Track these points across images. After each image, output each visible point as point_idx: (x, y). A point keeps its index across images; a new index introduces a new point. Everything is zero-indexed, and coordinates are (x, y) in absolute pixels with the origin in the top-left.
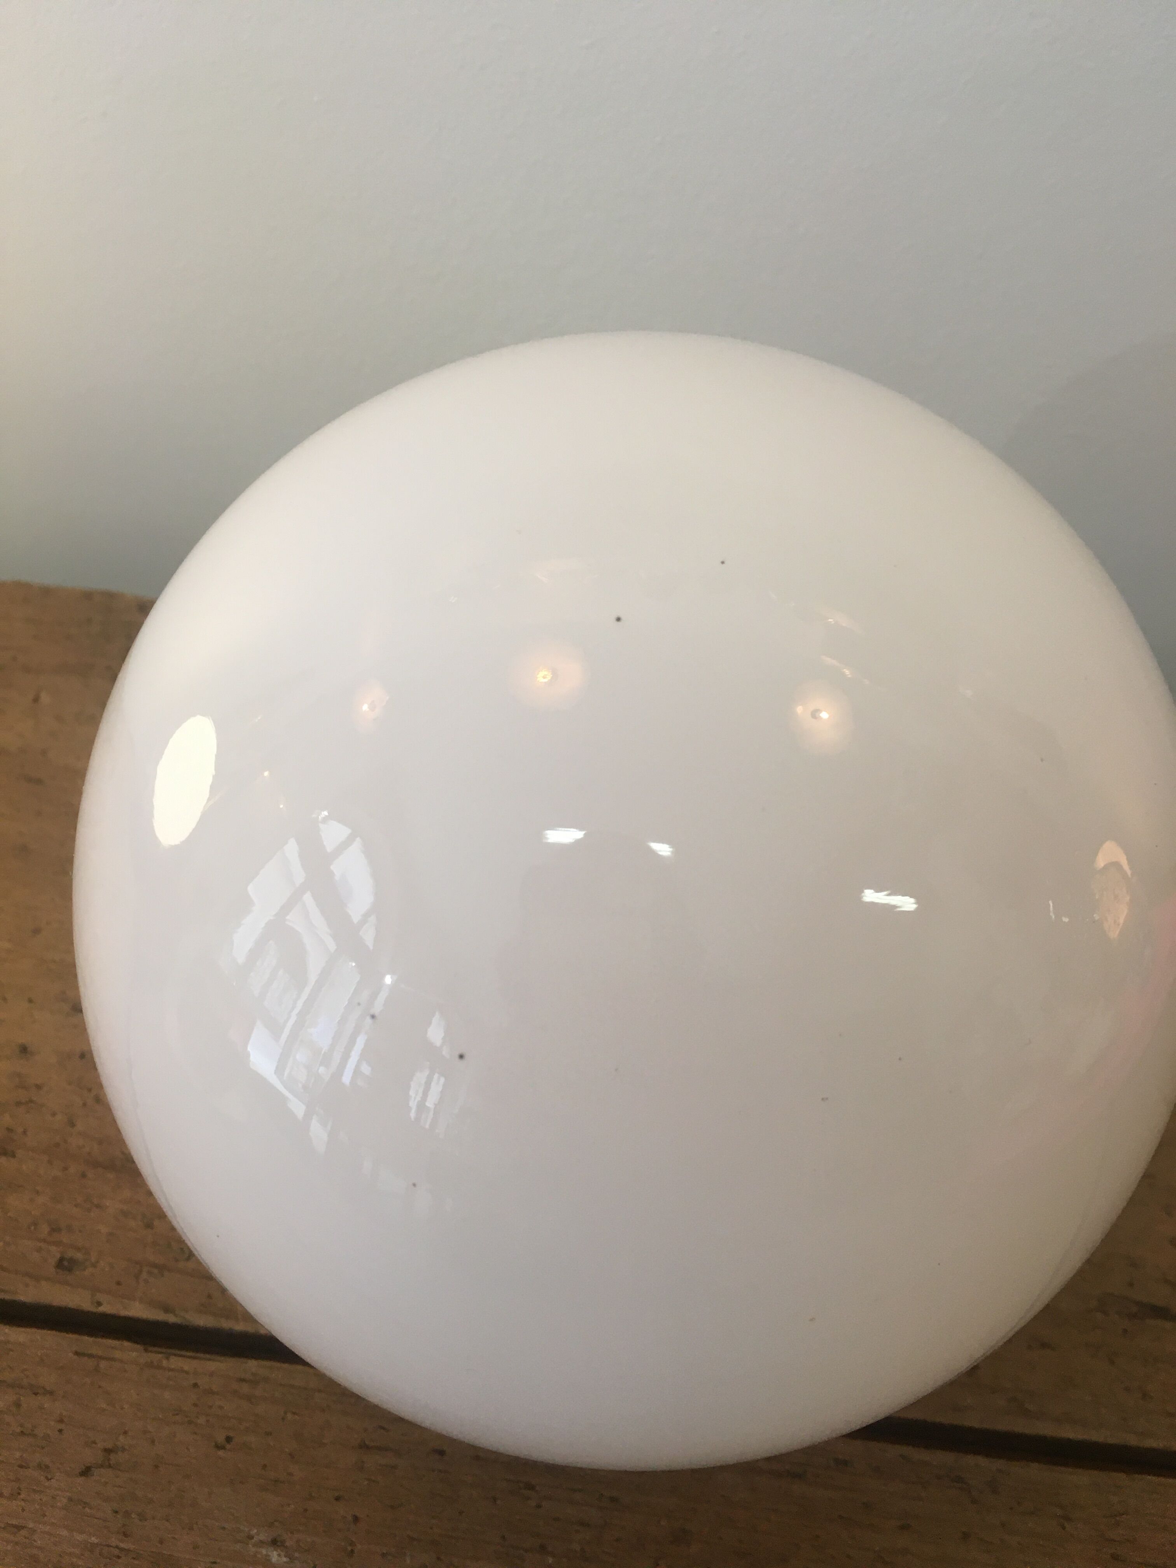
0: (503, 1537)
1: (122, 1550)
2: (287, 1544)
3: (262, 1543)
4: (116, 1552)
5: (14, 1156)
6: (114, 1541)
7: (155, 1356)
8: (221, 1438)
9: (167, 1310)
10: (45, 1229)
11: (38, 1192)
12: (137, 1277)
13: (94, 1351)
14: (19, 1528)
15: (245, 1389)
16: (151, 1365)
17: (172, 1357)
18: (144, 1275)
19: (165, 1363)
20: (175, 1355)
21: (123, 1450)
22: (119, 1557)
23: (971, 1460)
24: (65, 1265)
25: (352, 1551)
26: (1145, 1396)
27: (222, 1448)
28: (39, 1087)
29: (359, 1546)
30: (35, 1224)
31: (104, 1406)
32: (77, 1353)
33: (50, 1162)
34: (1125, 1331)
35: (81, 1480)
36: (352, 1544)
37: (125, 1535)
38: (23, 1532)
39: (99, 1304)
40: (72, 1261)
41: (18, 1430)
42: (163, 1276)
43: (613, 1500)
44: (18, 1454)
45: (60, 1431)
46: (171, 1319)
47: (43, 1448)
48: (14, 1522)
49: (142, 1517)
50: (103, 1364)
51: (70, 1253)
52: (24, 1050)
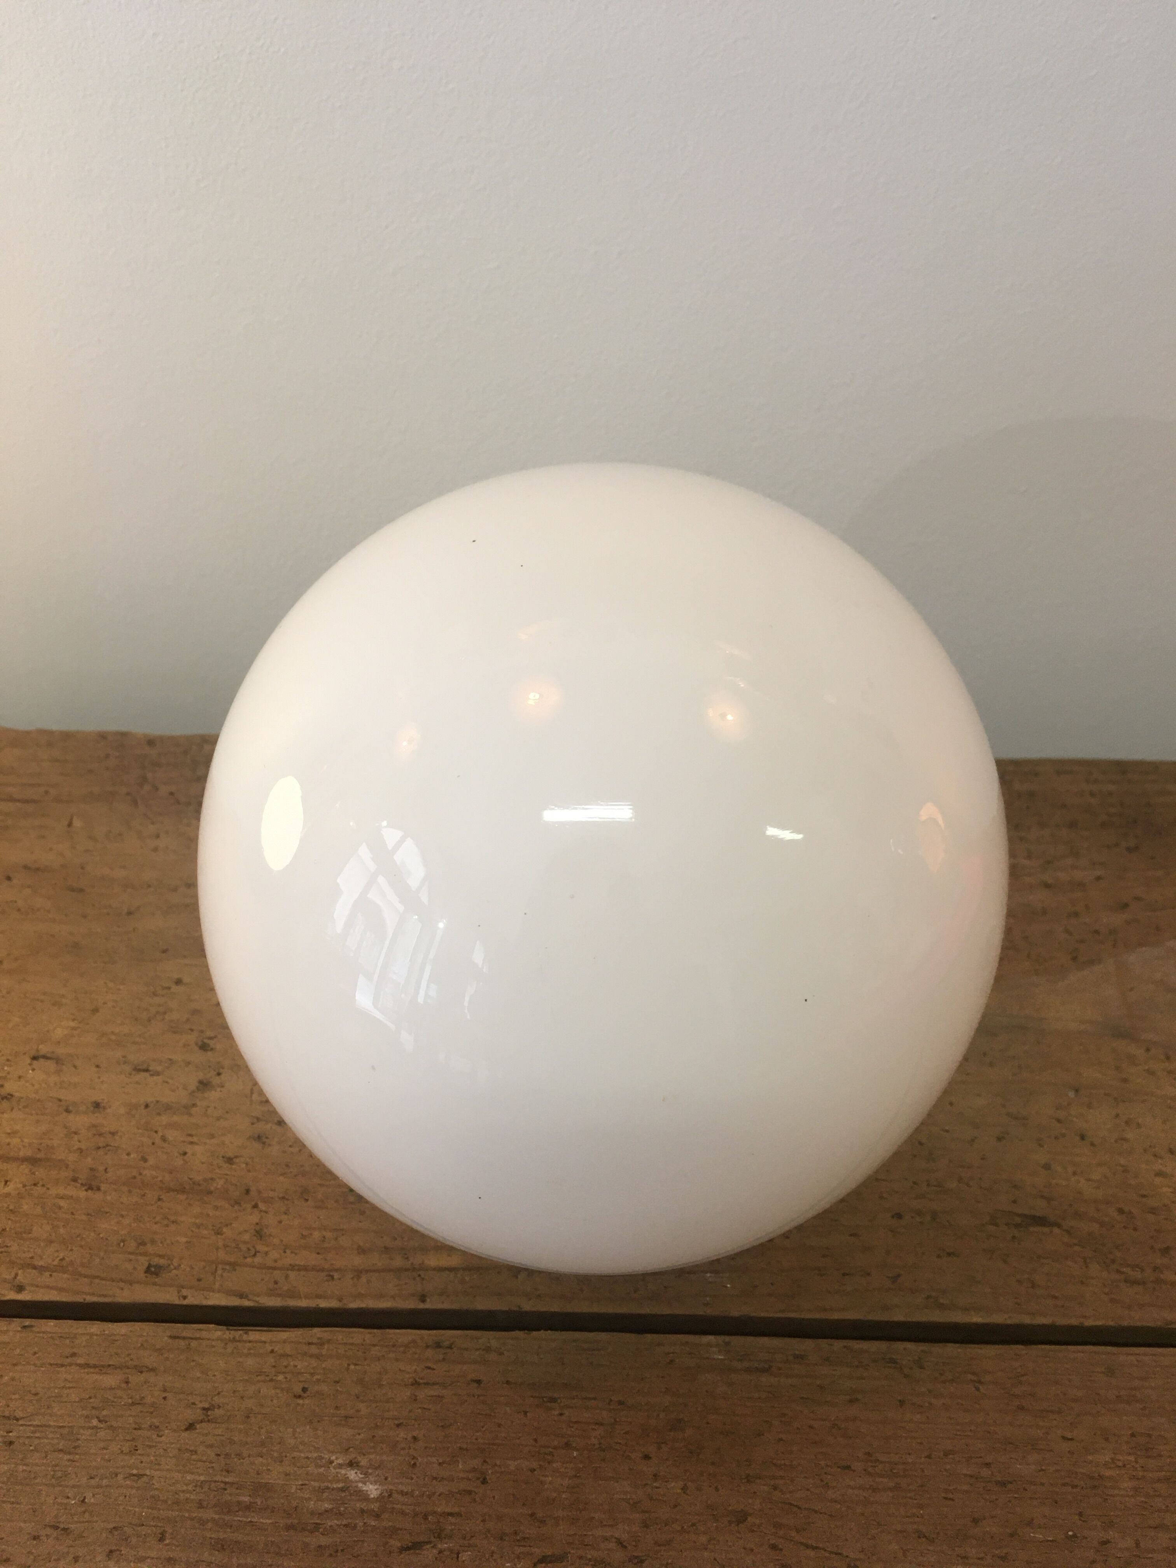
0: (536, 1440)
1: (226, 1483)
2: (362, 1464)
3: (340, 1466)
4: (222, 1485)
5: (99, 1189)
6: (218, 1478)
7: (237, 1333)
8: (298, 1389)
9: (241, 1296)
10: (132, 1245)
11: (122, 1216)
12: (214, 1273)
13: (184, 1334)
14: (139, 1476)
15: (314, 1350)
16: (234, 1340)
17: (250, 1333)
18: (219, 1272)
19: (245, 1337)
20: (251, 1330)
21: (219, 1407)
22: (225, 1489)
23: (900, 1346)
24: (153, 1271)
25: (415, 1464)
26: (1033, 1286)
27: (300, 1397)
28: (113, 1134)
29: (420, 1459)
30: (123, 1241)
31: (198, 1375)
32: (171, 1337)
33: (130, 1191)
34: (1014, 1237)
35: (185, 1434)
36: (414, 1458)
37: (228, 1471)
38: (145, 1479)
39: (185, 1298)
40: (159, 1267)
41: (130, 1401)
42: (235, 1270)
43: (620, 1403)
44: (131, 1420)
45: (165, 1398)
46: (246, 1303)
47: (152, 1413)
48: (135, 1472)
49: (239, 1455)
50: (194, 1344)
51: (156, 1261)
52: (97, 1105)
